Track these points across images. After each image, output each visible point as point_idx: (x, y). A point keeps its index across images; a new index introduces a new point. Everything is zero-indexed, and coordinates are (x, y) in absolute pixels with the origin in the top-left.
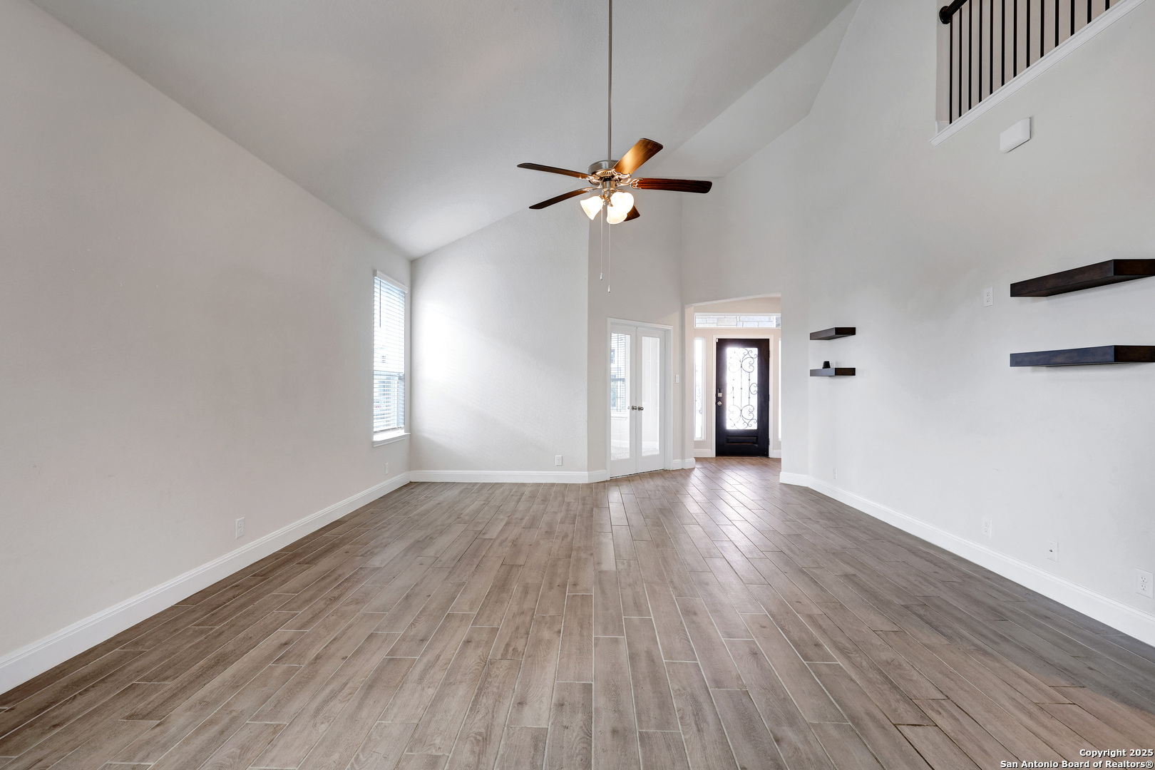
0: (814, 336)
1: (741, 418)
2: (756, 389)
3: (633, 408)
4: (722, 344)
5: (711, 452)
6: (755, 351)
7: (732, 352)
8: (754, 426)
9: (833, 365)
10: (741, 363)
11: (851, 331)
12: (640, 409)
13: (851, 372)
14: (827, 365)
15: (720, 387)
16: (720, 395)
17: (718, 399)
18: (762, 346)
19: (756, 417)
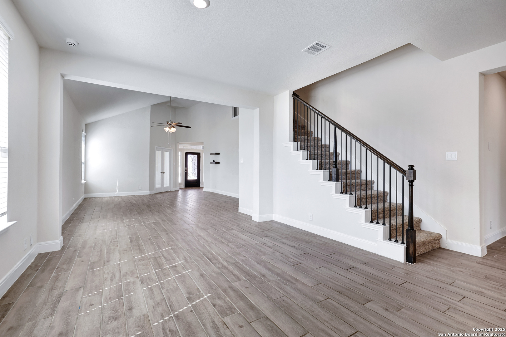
0: (211, 154)
1: (192, 176)
2: (197, 167)
3: (162, 173)
4: (187, 154)
5: (183, 186)
6: (196, 156)
7: (189, 156)
8: (196, 178)
9: (215, 161)
10: (192, 159)
11: (219, 154)
12: (164, 173)
13: (219, 163)
14: (214, 161)
15: (186, 166)
16: (186, 169)
17: (185, 170)
18: (198, 155)
19: (197, 176)
